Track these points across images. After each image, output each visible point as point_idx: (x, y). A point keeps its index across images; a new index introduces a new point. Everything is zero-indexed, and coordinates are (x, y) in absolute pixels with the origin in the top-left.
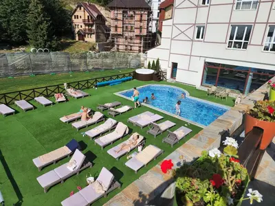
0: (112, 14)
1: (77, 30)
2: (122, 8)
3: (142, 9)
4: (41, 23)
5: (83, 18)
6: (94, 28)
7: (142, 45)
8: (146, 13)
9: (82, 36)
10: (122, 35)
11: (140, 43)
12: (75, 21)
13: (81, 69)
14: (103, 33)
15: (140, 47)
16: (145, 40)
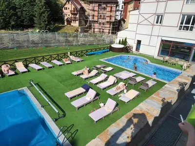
0: (91, 6)
1: (66, 18)
2: (98, 2)
3: (112, 2)
4: (43, 12)
5: (70, 9)
6: (78, 16)
7: (111, 29)
8: (115, 5)
9: (69, 22)
10: (97, 22)
11: (110, 27)
12: (65, 11)
13: (74, 44)
14: (84, 20)
15: (110, 30)
16: (113, 25)
